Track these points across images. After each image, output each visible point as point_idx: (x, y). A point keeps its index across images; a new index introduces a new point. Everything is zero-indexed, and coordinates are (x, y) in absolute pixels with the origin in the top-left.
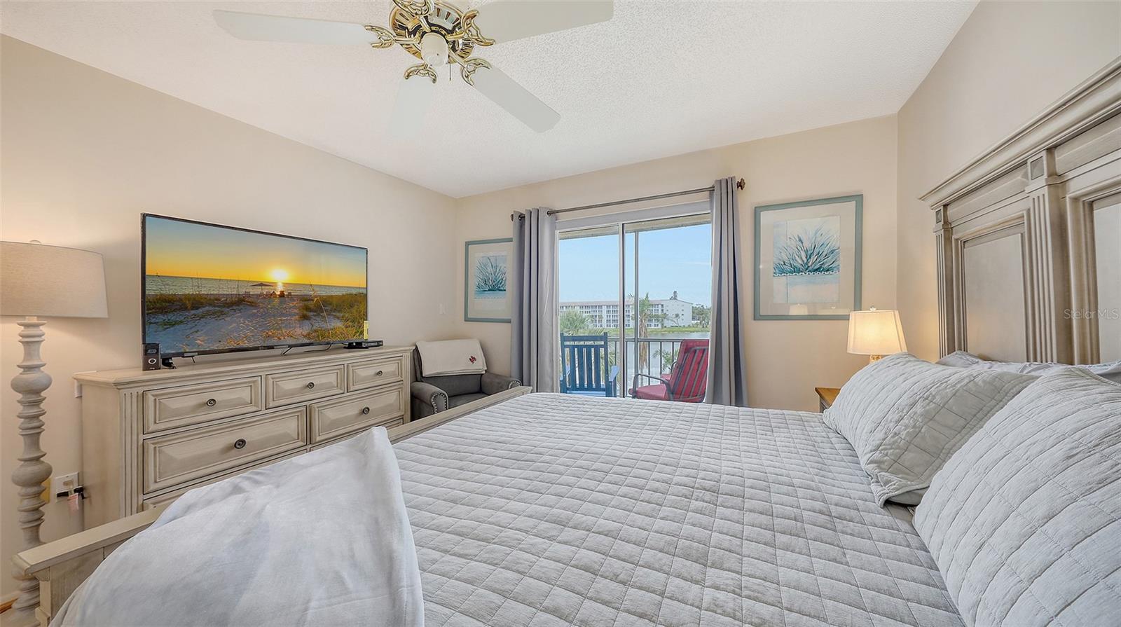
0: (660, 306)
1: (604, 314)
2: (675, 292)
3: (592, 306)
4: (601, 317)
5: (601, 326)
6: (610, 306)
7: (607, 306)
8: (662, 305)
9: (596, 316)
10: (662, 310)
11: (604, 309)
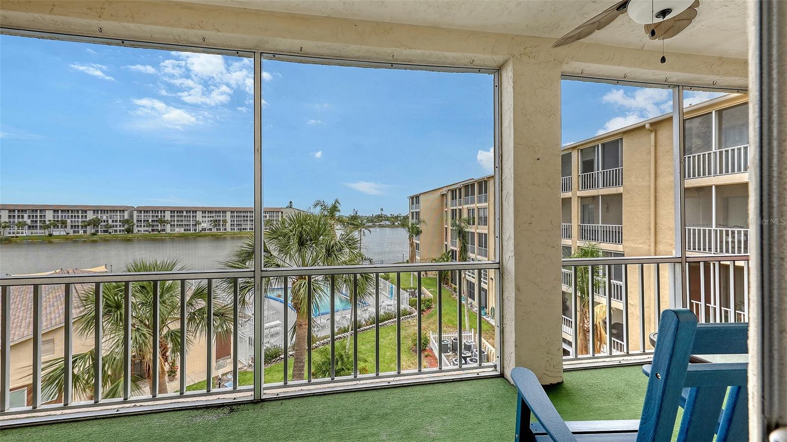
0: (280, 213)
1: (228, 219)
2: (291, 202)
3: (216, 212)
4: (225, 221)
5: (225, 229)
6: (234, 212)
7: (231, 212)
8: (282, 212)
9: (219, 221)
10: (282, 216)
11: (228, 214)
